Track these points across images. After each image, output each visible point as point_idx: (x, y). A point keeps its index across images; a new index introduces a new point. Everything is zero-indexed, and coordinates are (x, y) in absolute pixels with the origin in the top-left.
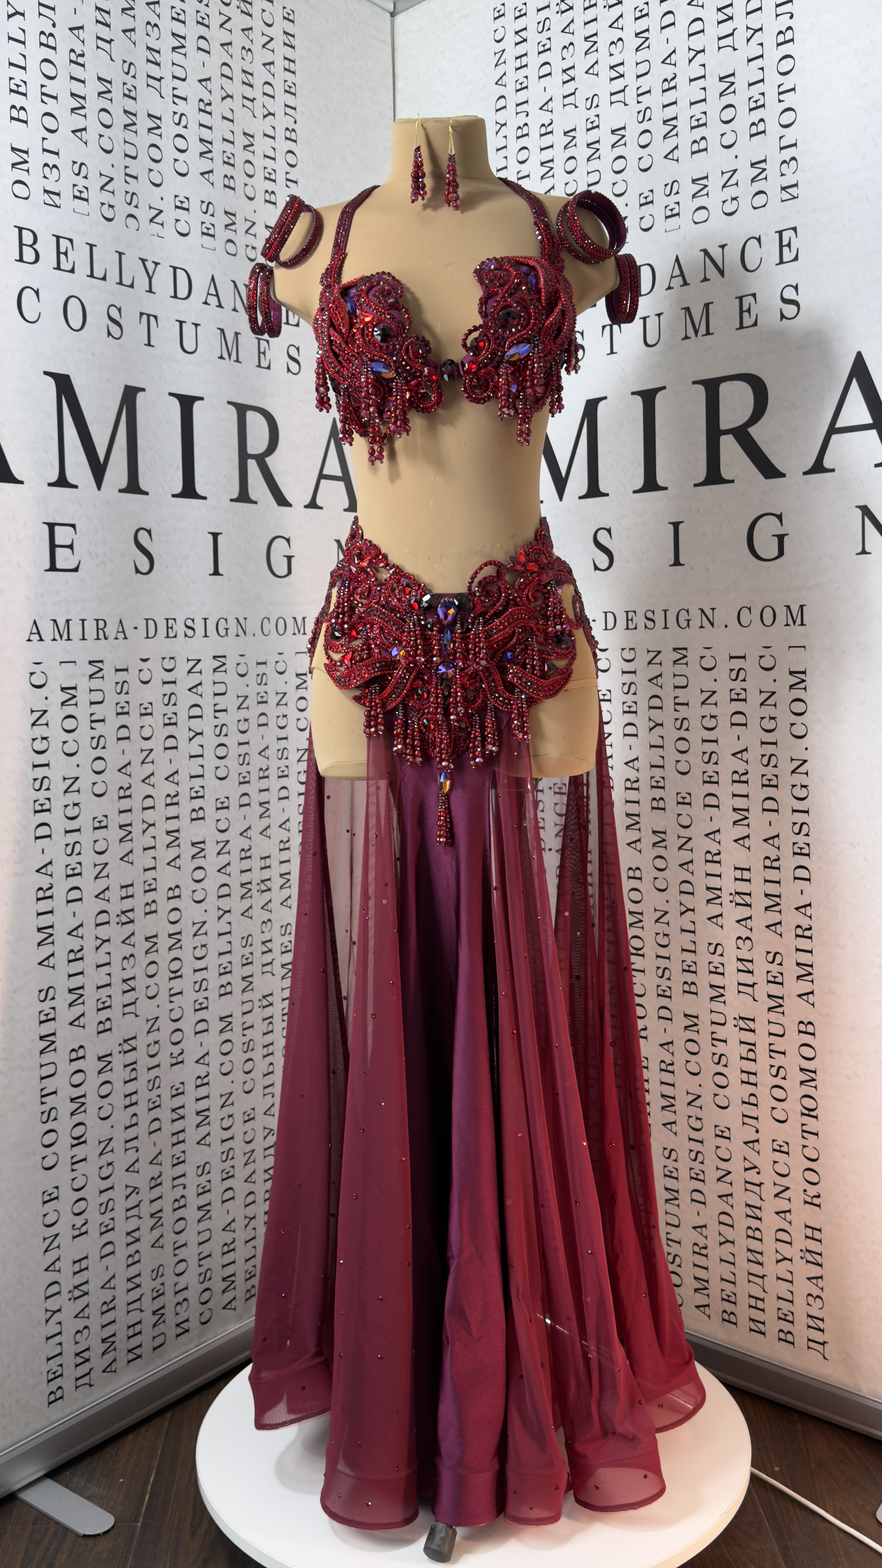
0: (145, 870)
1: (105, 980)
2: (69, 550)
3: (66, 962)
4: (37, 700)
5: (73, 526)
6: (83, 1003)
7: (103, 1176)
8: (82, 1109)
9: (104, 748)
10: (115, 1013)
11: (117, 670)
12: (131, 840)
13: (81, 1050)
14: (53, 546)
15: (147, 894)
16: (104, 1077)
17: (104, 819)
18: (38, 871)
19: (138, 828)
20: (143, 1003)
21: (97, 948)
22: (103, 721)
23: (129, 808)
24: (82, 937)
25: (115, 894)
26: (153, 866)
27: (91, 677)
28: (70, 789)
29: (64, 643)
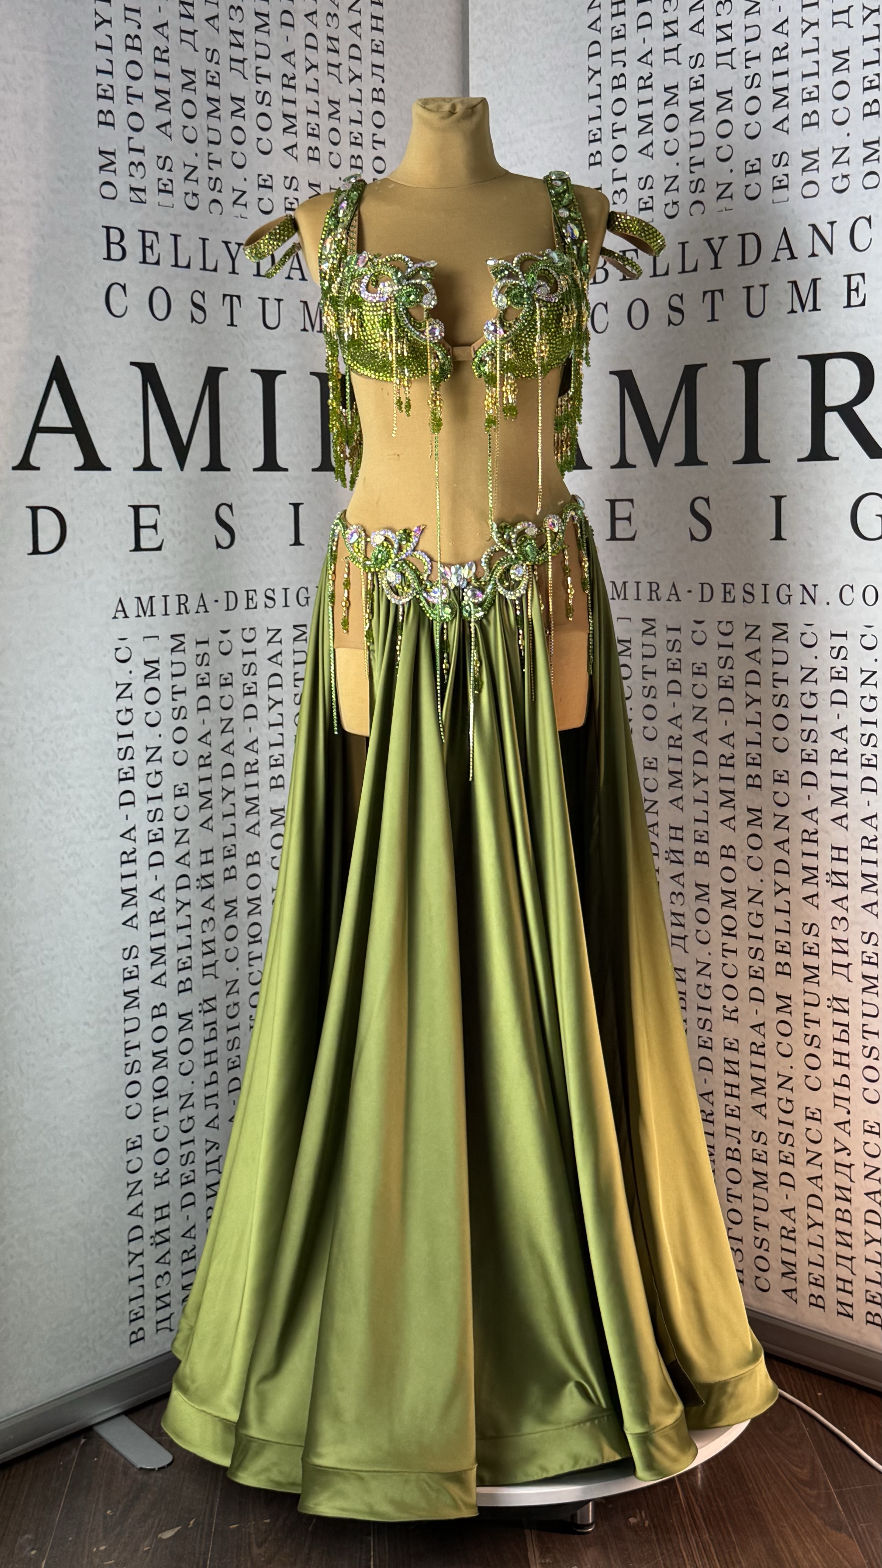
0: (225, 836)
1: (186, 942)
2: (153, 530)
3: (149, 923)
4: (121, 674)
5: (157, 507)
6: (165, 963)
7: (184, 1129)
8: (164, 1063)
9: (185, 718)
10: (195, 974)
11: (198, 643)
12: (211, 807)
13: (163, 1007)
14: (138, 527)
15: (226, 860)
16: (184, 1035)
17: (185, 786)
18: (122, 836)
19: (216, 796)
20: (222, 964)
21: (178, 911)
22: (184, 692)
23: (209, 776)
24: (163, 900)
25: (195, 859)
26: (232, 832)
27: (173, 650)
28: (153, 758)
29: (147, 619)
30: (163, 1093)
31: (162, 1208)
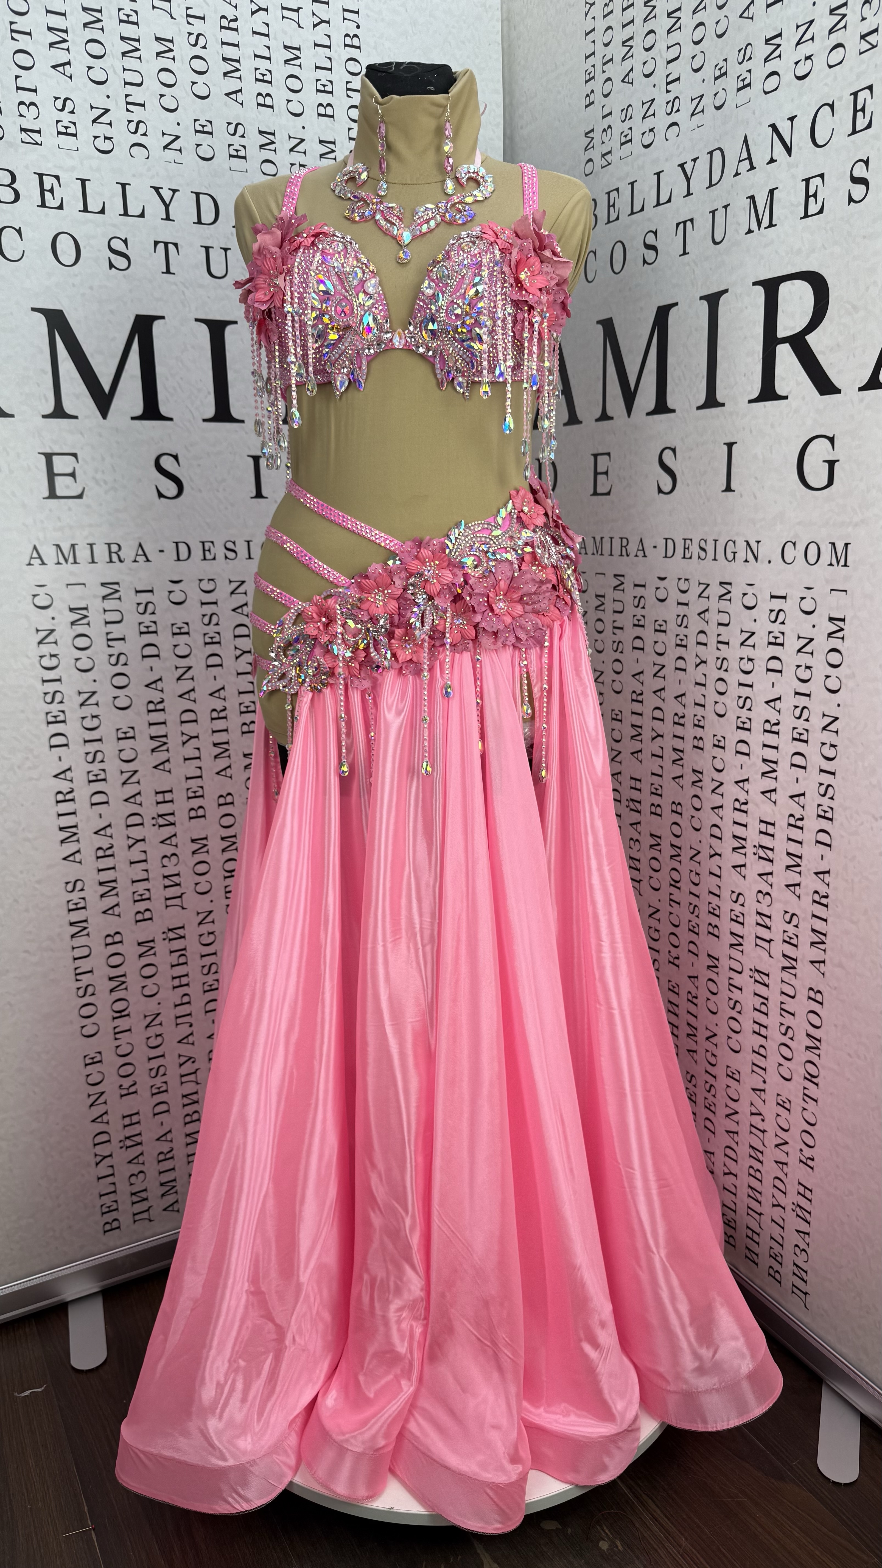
0: (187, 778)
1: (142, 875)
2: (71, 478)
3: (94, 858)
4: (41, 620)
5: (75, 455)
6: (116, 895)
7: (151, 1045)
8: (123, 987)
10: (157, 905)
11: (137, 592)
12: (167, 750)
13: (118, 935)
14: (51, 475)
15: (191, 800)
16: (146, 960)
17: (131, 730)
18: (55, 776)
19: (175, 740)
20: (191, 896)
21: (130, 847)
22: (123, 639)
23: (162, 721)
24: (111, 837)
25: (148, 799)
26: (198, 774)
27: (104, 598)
28: (87, 703)
29: (70, 567)
30: (123, 1014)
31: (130, 1116)
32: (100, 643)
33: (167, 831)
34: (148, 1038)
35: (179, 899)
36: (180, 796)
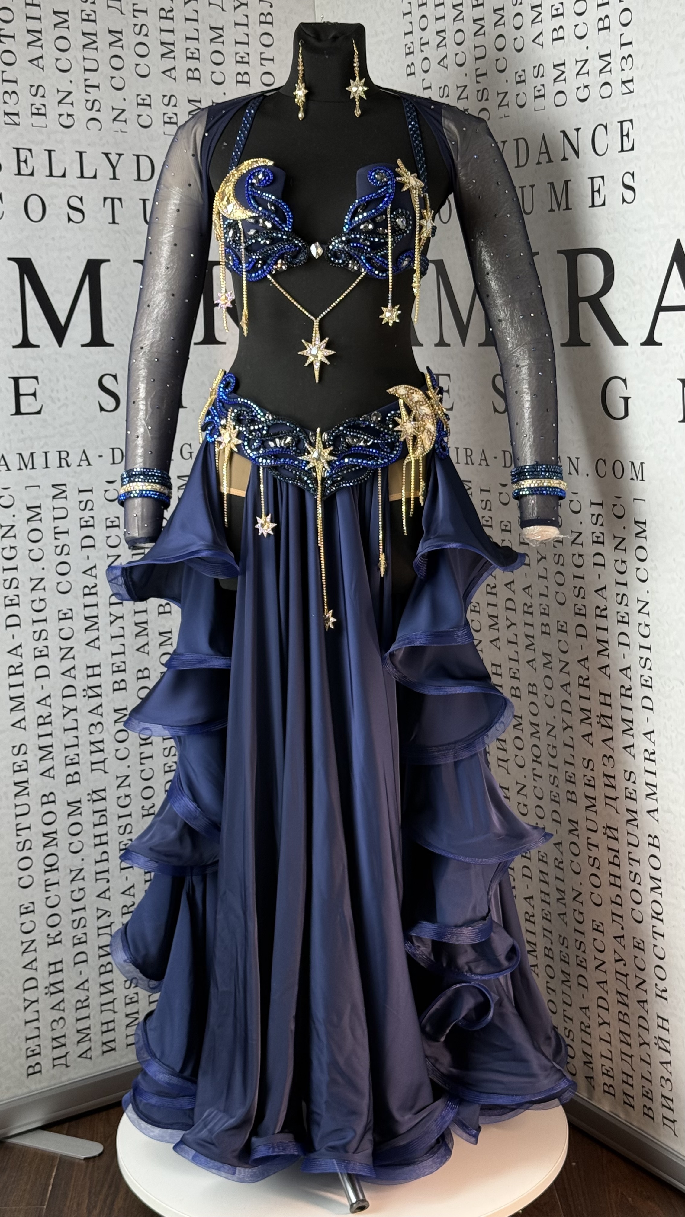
0: (113, 654)
1: (73, 741)
2: (33, 397)
3: (36, 725)
4: (5, 517)
5: (36, 378)
6: (53, 758)
7: (75, 898)
8: (54, 843)
9: (68, 554)
10: (84, 768)
11: (80, 491)
12: (98, 629)
13: (52, 795)
14: (18, 395)
15: (115, 674)
16: (73, 819)
17: (69, 611)
18: (9, 652)
19: (104, 620)
20: (112, 762)
21: (64, 716)
22: (67, 532)
23: (95, 603)
24: (50, 706)
25: (81, 673)
26: (122, 651)
27: (54, 497)
28: (36, 588)
29: (28, 472)
30: (53, 867)
31: (55, 963)
32: (49, 535)
33: (96, 701)
34: (72, 892)
35: (102, 764)
36: (106, 670)
